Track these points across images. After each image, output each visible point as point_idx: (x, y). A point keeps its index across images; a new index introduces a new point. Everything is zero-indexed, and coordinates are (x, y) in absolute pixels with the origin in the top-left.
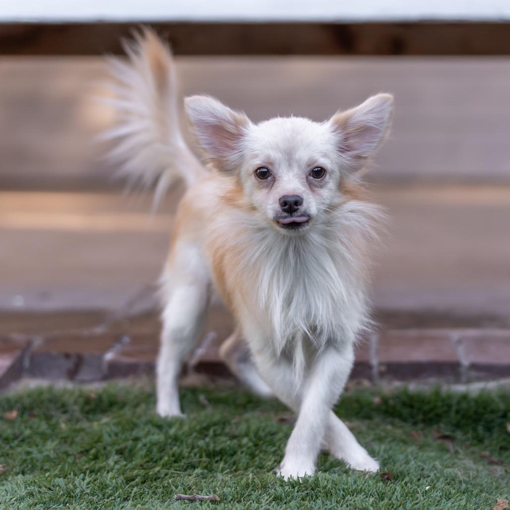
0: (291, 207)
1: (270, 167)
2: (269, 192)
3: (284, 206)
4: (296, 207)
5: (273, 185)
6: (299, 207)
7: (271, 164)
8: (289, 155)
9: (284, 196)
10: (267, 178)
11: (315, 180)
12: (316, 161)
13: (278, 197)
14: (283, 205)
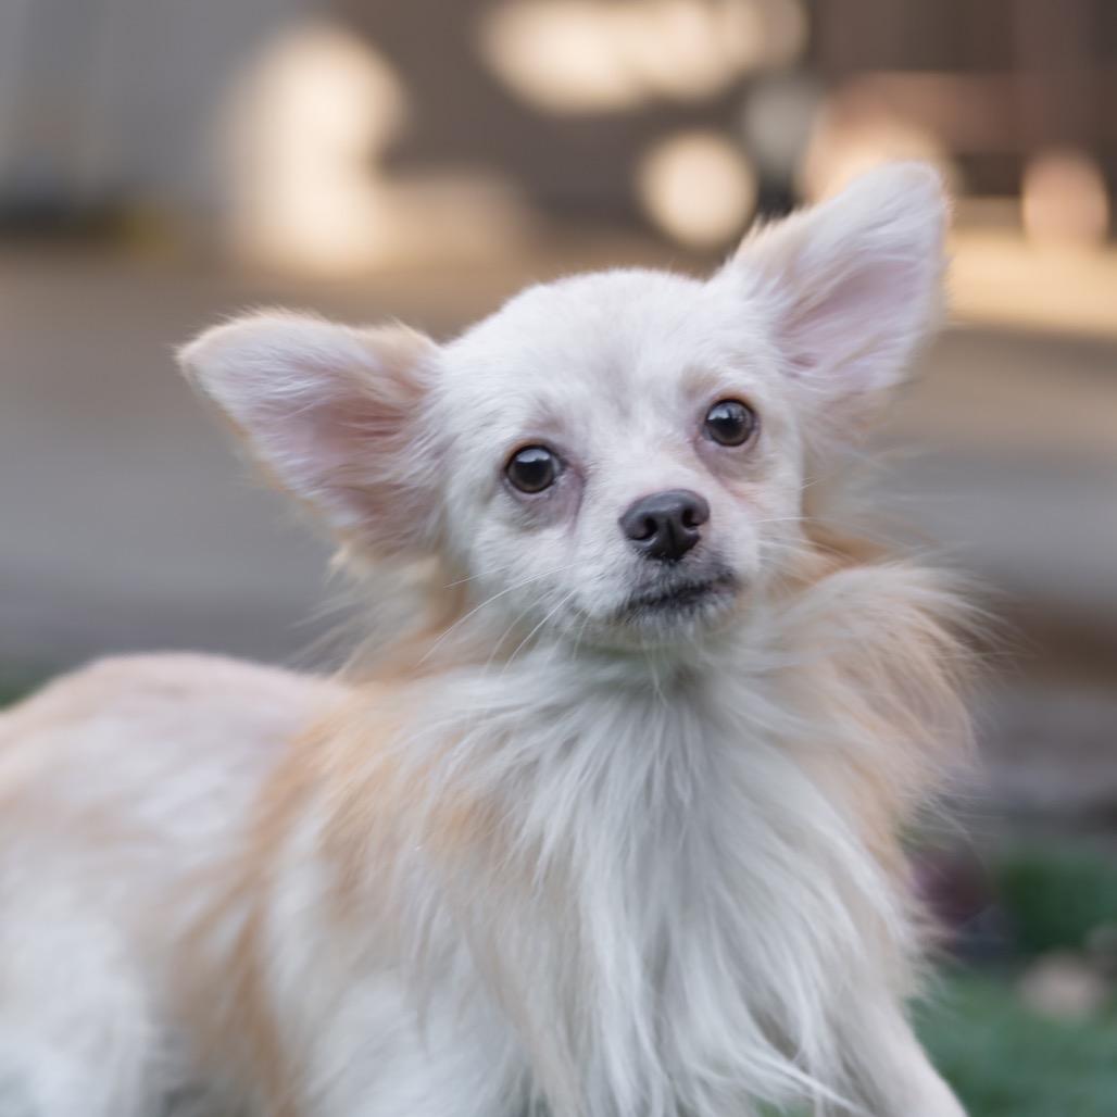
0: (672, 533)
1: (554, 438)
2: (572, 529)
3: (646, 537)
4: (690, 532)
5: (580, 499)
6: (701, 530)
7: (554, 424)
8: (614, 379)
9: (638, 503)
10: (551, 483)
11: (727, 455)
12: (711, 380)
13: (614, 516)
14: (642, 532)
